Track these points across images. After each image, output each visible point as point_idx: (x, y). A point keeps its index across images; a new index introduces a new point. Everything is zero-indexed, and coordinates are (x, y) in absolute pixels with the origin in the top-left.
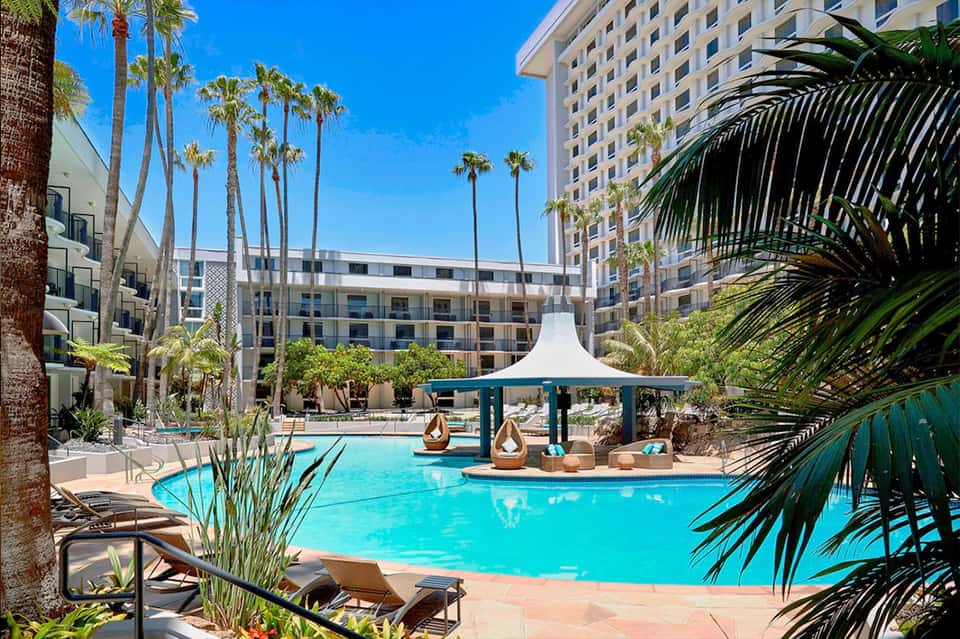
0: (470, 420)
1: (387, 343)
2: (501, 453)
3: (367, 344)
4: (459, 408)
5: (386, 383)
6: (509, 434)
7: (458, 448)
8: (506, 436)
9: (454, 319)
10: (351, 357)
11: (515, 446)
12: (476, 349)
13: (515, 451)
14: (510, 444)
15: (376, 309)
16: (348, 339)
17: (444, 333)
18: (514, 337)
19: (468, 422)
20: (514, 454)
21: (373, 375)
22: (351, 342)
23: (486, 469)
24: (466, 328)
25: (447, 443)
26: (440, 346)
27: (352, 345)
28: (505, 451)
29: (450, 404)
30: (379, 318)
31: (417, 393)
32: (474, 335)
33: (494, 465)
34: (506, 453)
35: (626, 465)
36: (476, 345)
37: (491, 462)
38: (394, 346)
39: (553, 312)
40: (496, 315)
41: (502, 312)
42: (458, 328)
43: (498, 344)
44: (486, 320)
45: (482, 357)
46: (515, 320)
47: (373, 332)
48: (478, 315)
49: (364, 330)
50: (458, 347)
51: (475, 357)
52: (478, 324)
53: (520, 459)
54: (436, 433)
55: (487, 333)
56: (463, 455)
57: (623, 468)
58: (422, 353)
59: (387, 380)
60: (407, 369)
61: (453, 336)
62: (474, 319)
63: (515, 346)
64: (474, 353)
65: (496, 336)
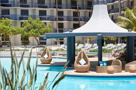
0: (56, 50)
1: (18, 17)
2: (79, 65)
3: (9, 18)
4: (49, 45)
5: (18, 35)
6: (82, 57)
7: (56, 63)
8: (81, 58)
9: (46, 7)
10: (2, 23)
11: (85, 62)
12: (56, 20)
13: (85, 64)
14: (83, 61)
15: (13, 3)
16: (1, 16)
17: (43, 13)
18: (72, 15)
19: (55, 52)
20: (85, 65)
21: (12, 31)
22: (3, 17)
23: (72, 72)
24: (52, 11)
25: (51, 60)
26: (41, 19)
27: (3, 18)
28: (80, 64)
29: (45, 43)
30: (14, 6)
31: (31, 39)
32: (55, 14)
33: (75, 71)
34: (80, 65)
35: (132, 70)
36: (56, 18)
37: (74, 69)
38: (21, 19)
39: (98, 4)
40: (64, 6)
41: (67, 4)
42: (48, 11)
43: (65, 18)
44: (60, 8)
45: (59, 23)
46: (73, 8)
47: (12, 12)
48: (57, 6)
49: (8, 12)
50: (48, 19)
51: (55, 24)
52: (57, 10)
53: (87, 68)
54: (46, 56)
55: (60, 14)
56: (58, 66)
57: (132, 71)
58: (34, 22)
59: (19, 33)
60: (27, 29)
61: (46, 15)
62: (55, 7)
63: (72, 19)
64: (55, 22)
65: (64, 15)
